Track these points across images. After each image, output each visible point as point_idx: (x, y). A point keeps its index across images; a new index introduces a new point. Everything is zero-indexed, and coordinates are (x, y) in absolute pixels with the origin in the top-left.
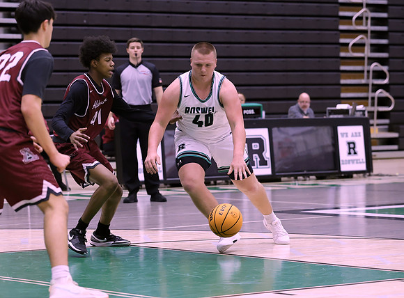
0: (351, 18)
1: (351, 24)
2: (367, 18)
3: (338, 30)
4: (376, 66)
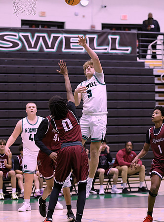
3: (155, 100)
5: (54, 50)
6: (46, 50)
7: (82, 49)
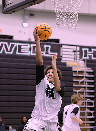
0: (79, 82)
1: (79, 84)
2: (85, 82)
4: (88, 100)
5: (12, 53)
6: (6, 53)
7: (28, 53)
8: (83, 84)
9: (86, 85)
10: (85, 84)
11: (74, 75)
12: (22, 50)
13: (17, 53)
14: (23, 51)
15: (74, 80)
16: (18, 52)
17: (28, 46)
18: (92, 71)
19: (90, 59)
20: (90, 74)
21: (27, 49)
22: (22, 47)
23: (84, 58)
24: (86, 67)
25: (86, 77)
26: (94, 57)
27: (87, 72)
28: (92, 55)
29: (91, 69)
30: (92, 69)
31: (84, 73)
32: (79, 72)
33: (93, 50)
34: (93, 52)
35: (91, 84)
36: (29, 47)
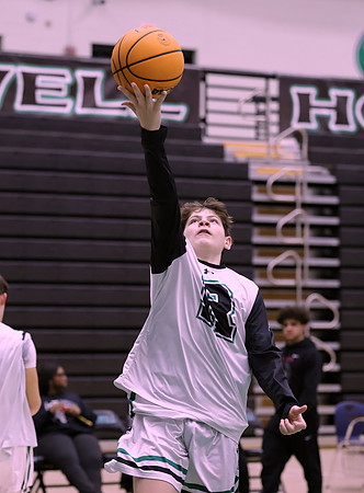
0: (274, 225)
1: (274, 234)
2: (303, 226)
3: (250, 244)
4: (315, 300)
7: (64, 106)
8: (294, 235)
9: (308, 239)
10: (302, 235)
11: (257, 197)
12: (39, 94)
13: (19, 107)
14: (43, 96)
15: (257, 218)
16: (24, 102)
17: (64, 78)
18: (330, 179)
19: (323, 133)
20: (322, 194)
21: (60, 90)
22: (39, 81)
23: (296, 125)
24: (307, 162)
25: (305, 206)
26: (338, 122)
27: (311, 185)
28: (333, 115)
29: (325, 171)
30: (333, 172)
31: (298, 189)
32: (276, 183)
33: (334, 93)
34: (333, 102)
35: (327, 232)
36: (68, 80)
